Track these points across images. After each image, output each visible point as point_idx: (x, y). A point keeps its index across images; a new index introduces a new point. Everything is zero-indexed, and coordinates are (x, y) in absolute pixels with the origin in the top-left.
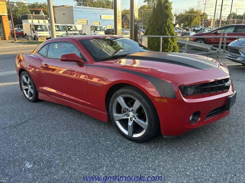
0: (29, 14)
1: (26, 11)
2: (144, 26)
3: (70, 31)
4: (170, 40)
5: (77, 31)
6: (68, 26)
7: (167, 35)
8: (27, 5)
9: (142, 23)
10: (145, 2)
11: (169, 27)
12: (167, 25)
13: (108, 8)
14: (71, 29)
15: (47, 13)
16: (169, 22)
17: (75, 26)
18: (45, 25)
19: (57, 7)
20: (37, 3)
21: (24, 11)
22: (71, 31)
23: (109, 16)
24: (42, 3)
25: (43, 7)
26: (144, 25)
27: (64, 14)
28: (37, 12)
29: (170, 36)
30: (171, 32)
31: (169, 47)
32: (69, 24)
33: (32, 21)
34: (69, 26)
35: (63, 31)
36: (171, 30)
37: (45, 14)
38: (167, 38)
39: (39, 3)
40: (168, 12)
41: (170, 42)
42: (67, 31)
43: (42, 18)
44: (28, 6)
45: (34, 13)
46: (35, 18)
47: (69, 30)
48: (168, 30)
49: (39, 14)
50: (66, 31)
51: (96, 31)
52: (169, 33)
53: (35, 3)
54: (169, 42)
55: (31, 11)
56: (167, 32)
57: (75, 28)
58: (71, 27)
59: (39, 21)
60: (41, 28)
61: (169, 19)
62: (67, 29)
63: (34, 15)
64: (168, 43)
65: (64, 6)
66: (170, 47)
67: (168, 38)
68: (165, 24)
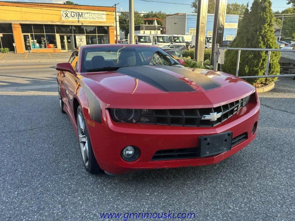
0: (142, 24)
1: (139, 21)
2: (283, 37)
3: (176, 43)
4: (263, 54)
5: (184, 43)
6: (174, 37)
7: (261, 47)
8: (142, 15)
9: (280, 33)
10: (289, 3)
11: (265, 36)
12: (262, 34)
13: (235, 14)
14: (177, 41)
15: (161, 23)
16: (266, 29)
17: (182, 37)
18: (149, 36)
19: (169, 15)
20: (152, 12)
21: (138, 21)
22: (178, 42)
23: (231, 24)
24: (157, 12)
25: (158, 16)
26: (284, 35)
27: (175, 23)
28: (151, 22)
29: (264, 49)
30: (267, 43)
31: (260, 65)
32: (176, 34)
33: (144, 32)
34: (176, 37)
35: (168, 43)
36: (268, 40)
37: (158, 24)
38: (259, 52)
39: (154, 13)
40: (266, 15)
41: (263, 58)
42: (173, 43)
43: (154, 29)
44: (144, 15)
45: (147, 23)
46: (147, 29)
47: (175, 41)
48: (263, 39)
49: (152, 24)
50: (171, 43)
51: (207, 44)
52: (264, 44)
53: (150, 12)
54: (261, 57)
55: (144, 21)
56: (260, 43)
57: (182, 39)
58: (178, 38)
59: (151, 32)
60: (145, 39)
61: (266, 25)
62: (173, 41)
63: (147, 25)
64: (260, 59)
65: (178, 14)
66: (263, 64)
67: (261, 51)
68: (258, 33)
